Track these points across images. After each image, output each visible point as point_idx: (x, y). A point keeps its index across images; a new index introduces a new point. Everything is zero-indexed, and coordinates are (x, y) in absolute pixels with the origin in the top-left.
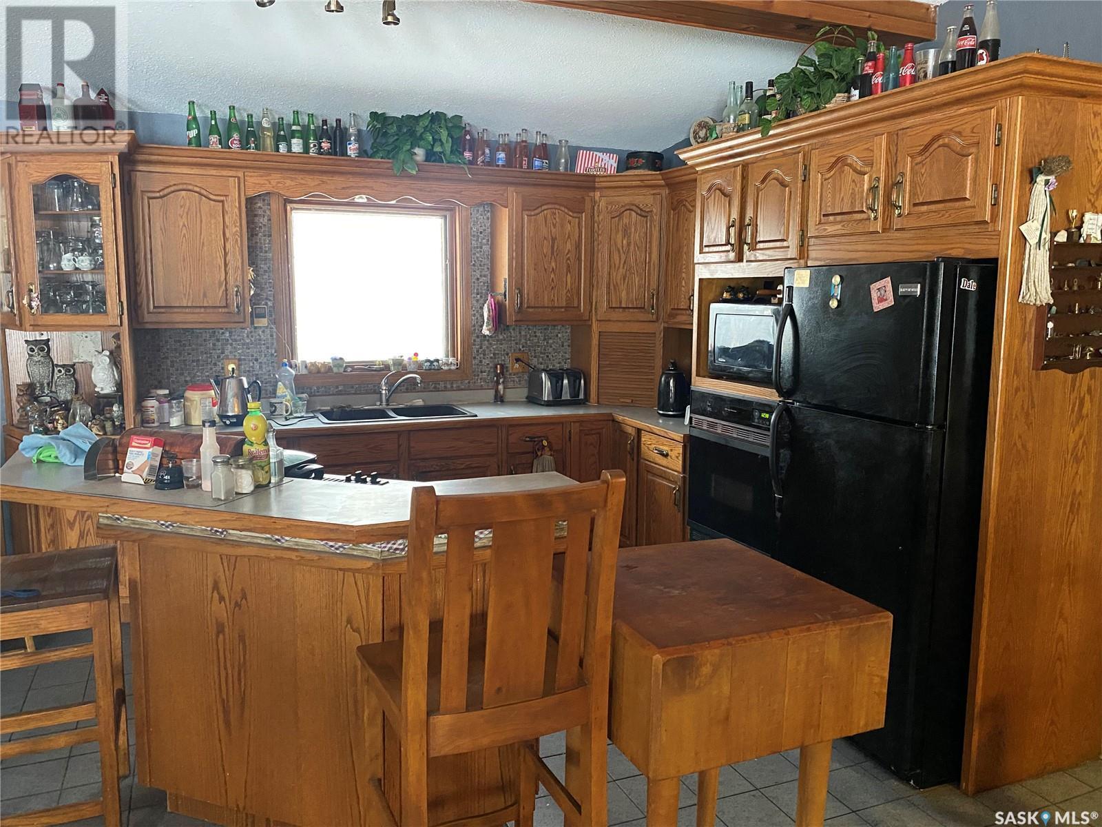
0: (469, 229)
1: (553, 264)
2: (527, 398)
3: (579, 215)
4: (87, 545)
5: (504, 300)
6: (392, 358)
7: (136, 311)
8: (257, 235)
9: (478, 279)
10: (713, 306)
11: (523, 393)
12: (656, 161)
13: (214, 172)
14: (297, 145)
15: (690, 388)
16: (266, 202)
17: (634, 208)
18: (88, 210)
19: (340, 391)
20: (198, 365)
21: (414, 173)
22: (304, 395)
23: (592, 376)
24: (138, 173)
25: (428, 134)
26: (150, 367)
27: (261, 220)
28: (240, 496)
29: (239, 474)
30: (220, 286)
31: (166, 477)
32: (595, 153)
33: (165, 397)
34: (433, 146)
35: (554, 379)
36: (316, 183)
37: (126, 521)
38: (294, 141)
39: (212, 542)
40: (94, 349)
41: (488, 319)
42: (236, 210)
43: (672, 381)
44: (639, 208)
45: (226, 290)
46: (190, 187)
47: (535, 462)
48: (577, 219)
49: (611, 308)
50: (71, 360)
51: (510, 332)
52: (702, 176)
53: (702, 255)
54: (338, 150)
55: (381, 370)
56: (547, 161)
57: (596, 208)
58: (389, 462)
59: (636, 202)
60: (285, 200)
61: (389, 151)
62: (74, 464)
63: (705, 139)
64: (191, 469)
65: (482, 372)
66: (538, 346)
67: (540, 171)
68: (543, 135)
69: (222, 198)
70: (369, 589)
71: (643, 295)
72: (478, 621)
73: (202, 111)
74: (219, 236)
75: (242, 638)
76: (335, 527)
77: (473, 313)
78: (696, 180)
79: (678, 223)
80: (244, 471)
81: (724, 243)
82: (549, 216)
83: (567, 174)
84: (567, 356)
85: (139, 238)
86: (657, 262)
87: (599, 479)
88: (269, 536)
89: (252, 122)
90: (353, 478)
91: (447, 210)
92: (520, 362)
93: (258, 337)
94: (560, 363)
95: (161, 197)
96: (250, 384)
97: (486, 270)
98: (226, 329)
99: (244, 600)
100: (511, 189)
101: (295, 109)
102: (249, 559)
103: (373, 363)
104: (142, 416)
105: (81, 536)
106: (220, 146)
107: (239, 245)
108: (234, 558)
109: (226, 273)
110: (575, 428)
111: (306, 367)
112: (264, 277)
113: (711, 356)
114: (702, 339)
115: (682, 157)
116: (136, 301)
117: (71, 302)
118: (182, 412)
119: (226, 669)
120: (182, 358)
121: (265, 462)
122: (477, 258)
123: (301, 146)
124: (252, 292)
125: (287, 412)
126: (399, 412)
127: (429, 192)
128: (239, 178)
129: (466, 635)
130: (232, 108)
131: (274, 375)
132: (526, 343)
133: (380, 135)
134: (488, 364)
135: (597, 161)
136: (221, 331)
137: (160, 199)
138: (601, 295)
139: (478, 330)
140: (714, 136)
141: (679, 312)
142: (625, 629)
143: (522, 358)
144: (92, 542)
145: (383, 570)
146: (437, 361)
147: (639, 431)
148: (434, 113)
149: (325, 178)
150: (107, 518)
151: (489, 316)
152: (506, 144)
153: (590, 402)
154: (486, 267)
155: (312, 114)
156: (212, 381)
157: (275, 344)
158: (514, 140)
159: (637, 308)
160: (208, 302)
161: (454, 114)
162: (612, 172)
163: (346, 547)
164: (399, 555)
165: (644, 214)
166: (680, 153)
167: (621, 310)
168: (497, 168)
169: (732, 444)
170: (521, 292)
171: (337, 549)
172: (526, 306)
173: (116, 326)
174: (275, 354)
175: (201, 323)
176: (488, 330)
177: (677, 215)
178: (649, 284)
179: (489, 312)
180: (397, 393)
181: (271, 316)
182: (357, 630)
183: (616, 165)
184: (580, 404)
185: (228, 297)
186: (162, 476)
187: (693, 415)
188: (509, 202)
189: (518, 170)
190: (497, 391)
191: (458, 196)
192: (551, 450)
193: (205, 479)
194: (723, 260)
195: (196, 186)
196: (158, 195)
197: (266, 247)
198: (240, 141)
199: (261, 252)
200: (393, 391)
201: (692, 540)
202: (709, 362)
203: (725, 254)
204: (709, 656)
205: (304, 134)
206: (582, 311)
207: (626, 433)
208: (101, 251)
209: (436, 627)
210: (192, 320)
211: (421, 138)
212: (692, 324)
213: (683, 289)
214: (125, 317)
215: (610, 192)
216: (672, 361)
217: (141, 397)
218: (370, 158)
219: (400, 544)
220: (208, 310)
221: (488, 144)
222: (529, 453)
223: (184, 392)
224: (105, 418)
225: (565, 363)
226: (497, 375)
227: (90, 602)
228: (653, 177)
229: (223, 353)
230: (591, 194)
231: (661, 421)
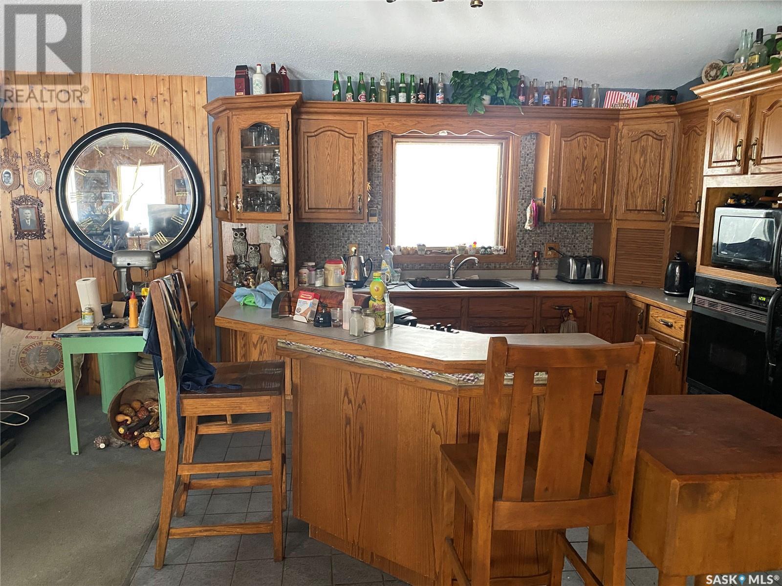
0: (519, 151)
1: (583, 177)
2: (556, 277)
3: (605, 140)
4: (264, 360)
5: (543, 204)
6: (458, 245)
7: (298, 212)
8: (373, 160)
9: (524, 189)
10: (718, 210)
11: (553, 273)
12: (670, 97)
13: (348, 118)
14: (402, 97)
15: (694, 274)
16: (380, 137)
17: (651, 133)
18: (272, 145)
19: (422, 267)
20: (333, 247)
21: (483, 113)
22: (399, 270)
23: (610, 261)
24: (302, 120)
25: (494, 85)
26: (304, 247)
27: (376, 150)
28: (367, 335)
29: (367, 319)
30: (349, 194)
31: (321, 319)
32: (620, 93)
33: (313, 268)
34: (497, 93)
35: (580, 264)
36: (414, 124)
37: (294, 346)
38: (401, 94)
39: (347, 364)
40: (272, 235)
41: (530, 218)
42: (362, 144)
43: (677, 268)
44: (655, 133)
45: (353, 198)
46: (333, 129)
47: (562, 325)
48: (603, 143)
49: (629, 210)
50: (258, 241)
51: (546, 228)
52: (714, 107)
53: (711, 169)
54: (429, 99)
55: (450, 253)
56: (581, 100)
57: (619, 134)
58: (453, 318)
59: (653, 129)
60: (392, 136)
61: (465, 98)
62: (265, 307)
63: (715, 78)
64: (336, 314)
65: (522, 257)
66: (567, 239)
67: (575, 108)
68: (580, 81)
69: (352, 136)
70: (448, 406)
71: (655, 201)
72: (534, 437)
73: (342, 78)
74: (350, 161)
75: (361, 429)
76: (430, 360)
77: (518, 213)
78: (708, 110)
79: (688, 145)
80: (369, 318)
81: (731, 159)
82: (581, 141)
83: (597, 109)
84: (590, 247)
85: (301, 163)
86: (668, 176)
87: (633, 341)
88: (383, 362)
89: (374, 83)
90: (435, 327)
91: (503, 139)
92: (552, 250)
93: (371, 229)
94: (584, 251)
95: (316, 136)
96: (366, 261)
97: (530, 182)
98: (351, 223)
99: (364, 404)
100: (552, 122)
101: (402, 72)
102: (368, 377)
103: (445, 248)
104: (299, 279)
105: (261, 353)
106: (353, 100)
107: (362, 167)
108: (359, 375)
109: (353, 187)
110: (595, 302)
111: (400, 250)
112: (377, 189)
113: (714, 249)
114: (707, 236)
115: (696, 92)
116: (298, 204)
117: (261, 204)
118: (323, 278)
119: (350, 449)
120: (323, 242)
121: (383, 312)
122: (524, 173)
123: (405, 98)
124: (369, 199)
125: (387, 280)
126: (462, 283)
127: (492, 126)
128: (364, 121)
129: (525, 446)
130: (361, 74)
131: (380, 255)
132: (558, 236)
133: (459, 87)
134: (528, 251)
135: (622, 98)
136: (348, 225)
137: (314, 138)
138: (620, 202)
139: (522, 226)
140: (725, 74)
141: (686, 214)
142: (647, 457)
143: (554, 248)
144: (267, 357)
145: (459, 393)
146: (490, 248)
147: (648, 306)
148: (499, 69)
149: (419, 119)
150: (283, 343)
151: (531, 215)
152: (550, 89)
153: (607, 282)
154: (530, 180)
155: (413, 75)
156: (342, 258)
157: (382, 234)
158: (556, 86)
159: (649, 210)
160: (341, 205)
161: (513, 70)
162: (634, 107)
163: (434, 374)
164: (471, 384)
165: (659, 138)
166: (695, 90)
167: (636, 212)
168: (543, 107)
169: (729, 320)
170: (556, 198)
171: (427, 375)
172: (560, 208)
173: (286, 220)
174: (381, 241)
175: (337, 219)
176: (529, 226)
177: (687, 138)
178: (661, 192)
179: (531, 212)
180: (460, 270)
181: (380, 215)
182: (438, 433)
183: (637, 101)
184: (599, 283)
185: (354, 202)
186: (319, 318)
187: (695, 296)
188: (551, 131)
189: (559, 107)
190: (534, 271)
191: (513, 128)
192: (575, 317)
193: (345, 321)
194: (729, 172)
195: (337, 128)
196: (313, 134)
197: (378, 169)
198: (365, 96)
199: (375, 172)
200: (457, 269)
201: (689, 393)
202: (712, 254)
203: (732, 168)
204: (718, 486)
205: (407, 90)
206: (604, 212)
207: (635, 306)
208: (278, 172)
209: (503, 438)
210: (331, 218)
211: (489, 88)
212: (699, 224)
213: (690, 196)
214: (292, 214)
215: (632, 122)
216: (678, 253)
217: (298, 267)
218: (451, 103)
219: (471, 377)
220: (341, 211)
221: (537, 90)
222: (557, 318)
223: (325, 264)
224: (277, 279)
225: (588, 252)
226: (535, 260)
227: (271, 396)
228: (668, 110)
229: (348, 239)
230: (616, 124)
231: (666, 299)
